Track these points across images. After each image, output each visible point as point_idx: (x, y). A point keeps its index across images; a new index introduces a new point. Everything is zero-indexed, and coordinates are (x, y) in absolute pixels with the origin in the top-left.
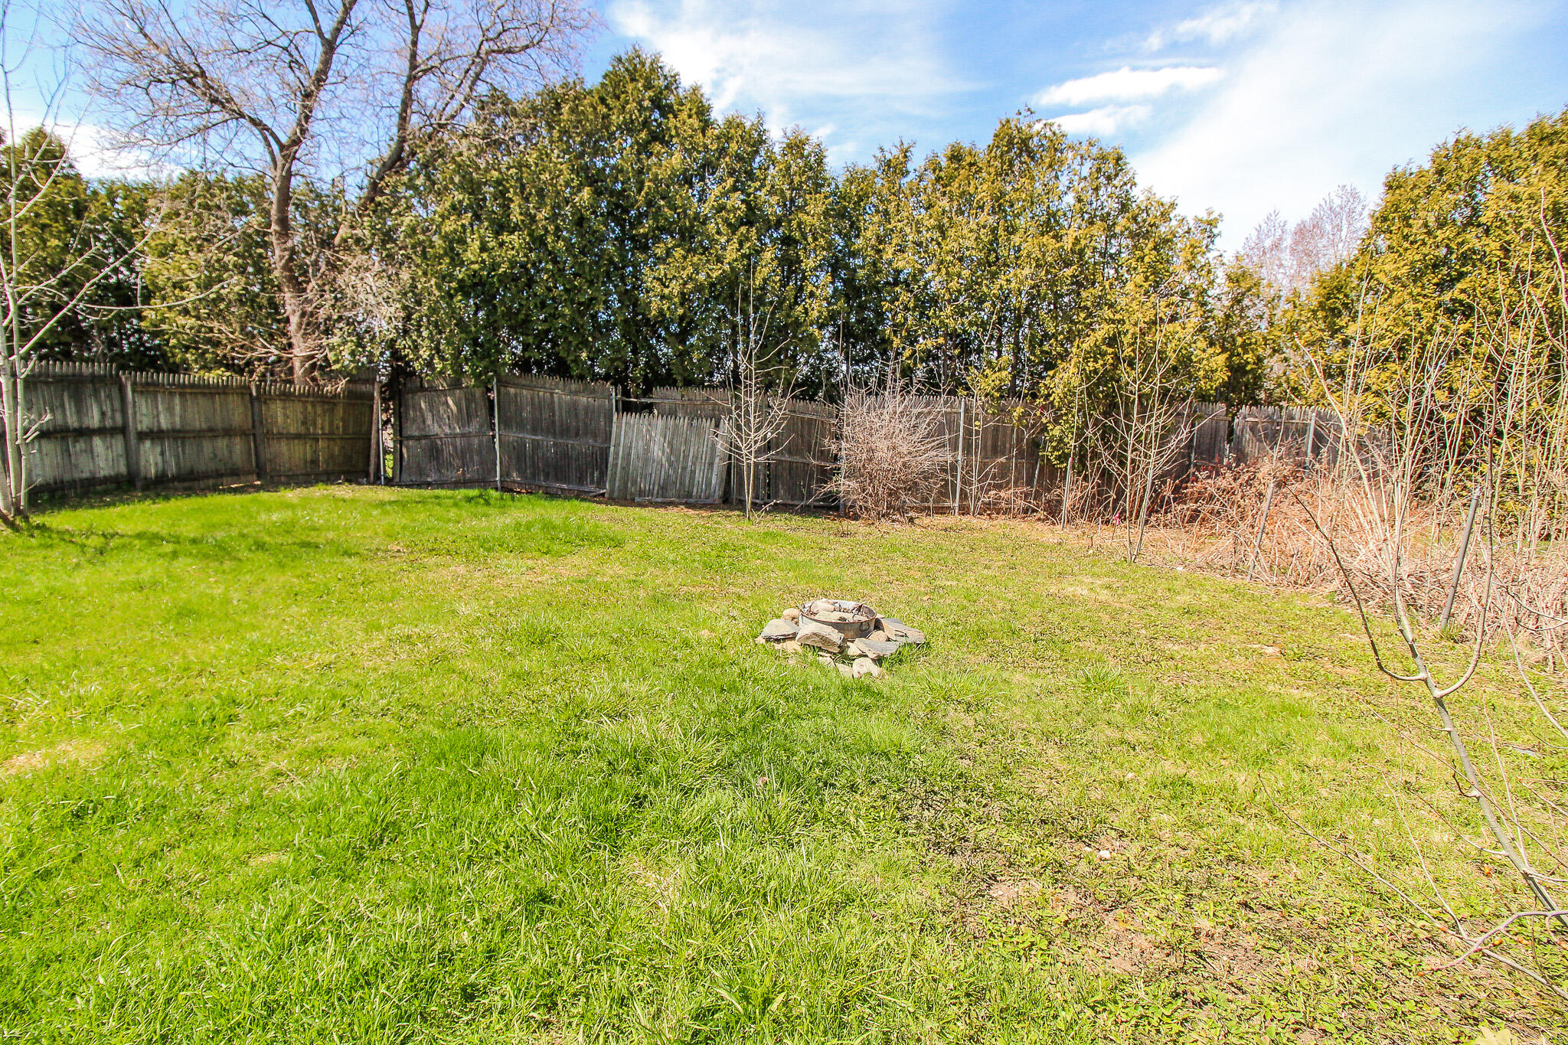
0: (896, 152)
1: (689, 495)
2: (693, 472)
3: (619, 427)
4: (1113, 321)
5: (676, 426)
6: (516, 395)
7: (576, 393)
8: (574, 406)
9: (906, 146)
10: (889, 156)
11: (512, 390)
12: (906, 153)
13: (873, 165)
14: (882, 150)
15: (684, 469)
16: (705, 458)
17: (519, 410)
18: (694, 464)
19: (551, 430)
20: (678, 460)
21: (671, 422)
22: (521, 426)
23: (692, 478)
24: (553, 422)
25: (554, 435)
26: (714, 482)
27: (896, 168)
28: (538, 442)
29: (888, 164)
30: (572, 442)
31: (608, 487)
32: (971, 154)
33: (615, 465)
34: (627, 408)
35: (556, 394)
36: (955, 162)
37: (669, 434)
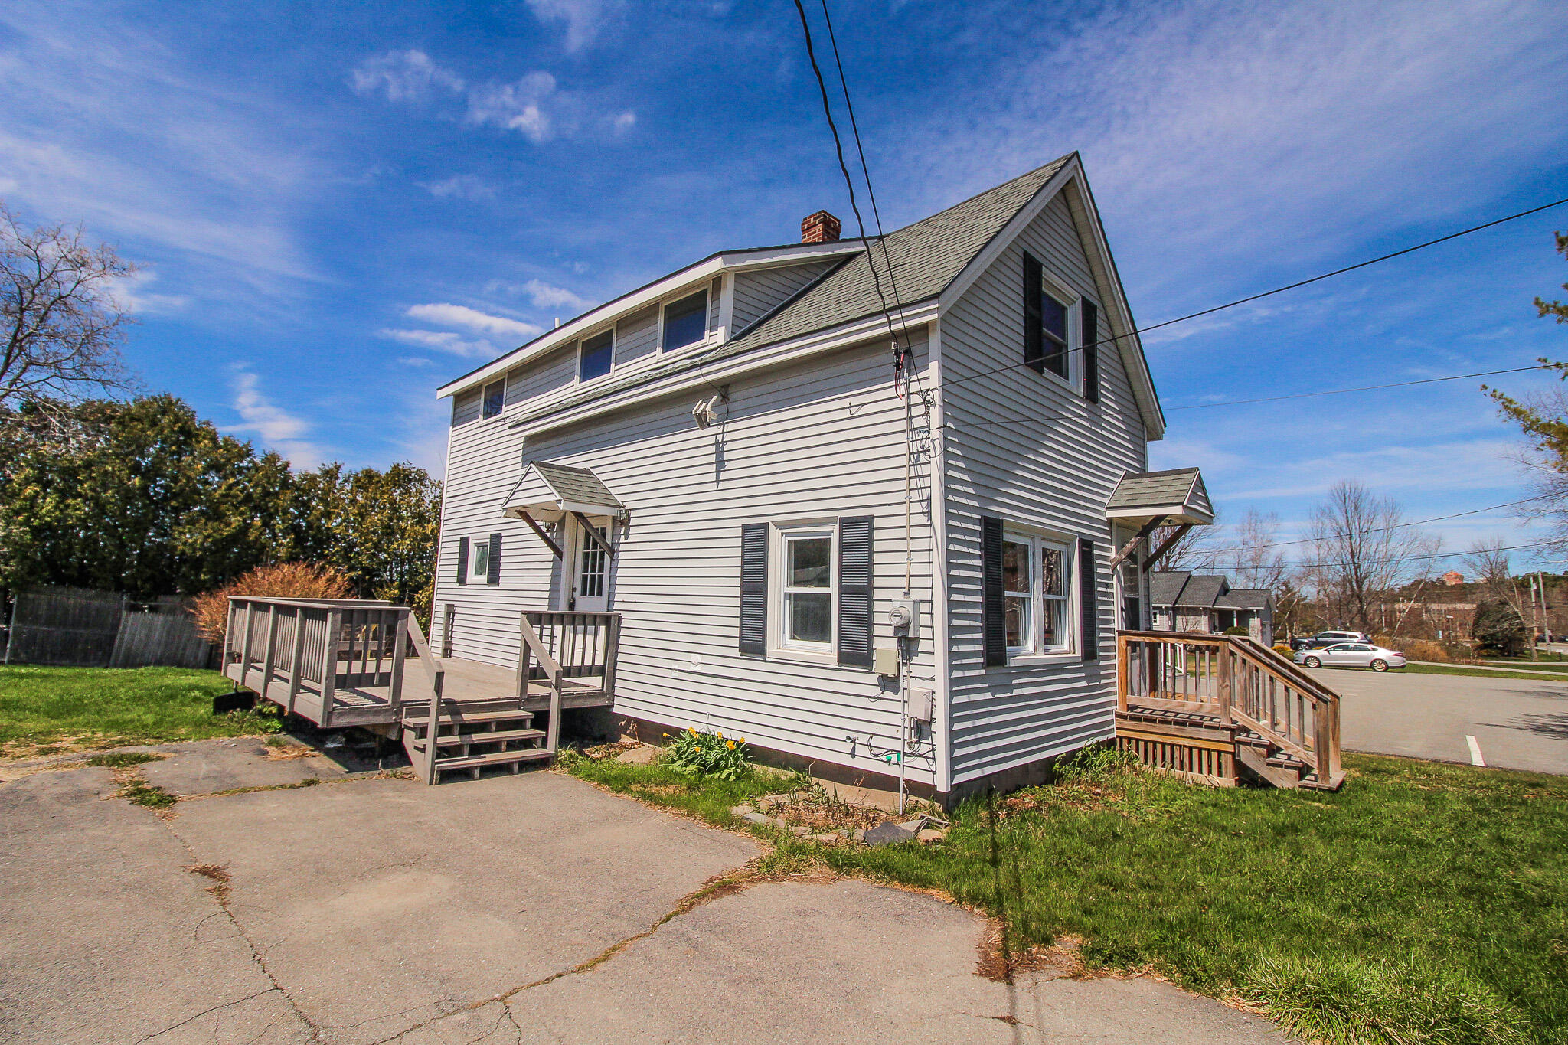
0: (331, 466)
2: (184, 649)
3: (127, 620)
5: (171, 621)
6: (34, 600)
7: (90, 598)
8: (89, 605)
9: (338, 465)
10: (328, 469)
11: (31, 596)
12: (338, 468)
13: (319, 473)
14: (324, 465)
15: (178, 648)
17: (37, 609)
18: (186, 644)
19: (63, 623)
21: (170, 618)
22: (36, 620)
24: (66, 618)
25: (65, 627)
26: (200, 655)
27: (331, 474)
28: (49, 632)
29: (327, 472)
30: (81, 631)
31: (111, 662)
32: (378, 476)
33: (120, 647)
34: (134, 608)
35: (73, 599)
36: (369, 479)
37: (166, 626)
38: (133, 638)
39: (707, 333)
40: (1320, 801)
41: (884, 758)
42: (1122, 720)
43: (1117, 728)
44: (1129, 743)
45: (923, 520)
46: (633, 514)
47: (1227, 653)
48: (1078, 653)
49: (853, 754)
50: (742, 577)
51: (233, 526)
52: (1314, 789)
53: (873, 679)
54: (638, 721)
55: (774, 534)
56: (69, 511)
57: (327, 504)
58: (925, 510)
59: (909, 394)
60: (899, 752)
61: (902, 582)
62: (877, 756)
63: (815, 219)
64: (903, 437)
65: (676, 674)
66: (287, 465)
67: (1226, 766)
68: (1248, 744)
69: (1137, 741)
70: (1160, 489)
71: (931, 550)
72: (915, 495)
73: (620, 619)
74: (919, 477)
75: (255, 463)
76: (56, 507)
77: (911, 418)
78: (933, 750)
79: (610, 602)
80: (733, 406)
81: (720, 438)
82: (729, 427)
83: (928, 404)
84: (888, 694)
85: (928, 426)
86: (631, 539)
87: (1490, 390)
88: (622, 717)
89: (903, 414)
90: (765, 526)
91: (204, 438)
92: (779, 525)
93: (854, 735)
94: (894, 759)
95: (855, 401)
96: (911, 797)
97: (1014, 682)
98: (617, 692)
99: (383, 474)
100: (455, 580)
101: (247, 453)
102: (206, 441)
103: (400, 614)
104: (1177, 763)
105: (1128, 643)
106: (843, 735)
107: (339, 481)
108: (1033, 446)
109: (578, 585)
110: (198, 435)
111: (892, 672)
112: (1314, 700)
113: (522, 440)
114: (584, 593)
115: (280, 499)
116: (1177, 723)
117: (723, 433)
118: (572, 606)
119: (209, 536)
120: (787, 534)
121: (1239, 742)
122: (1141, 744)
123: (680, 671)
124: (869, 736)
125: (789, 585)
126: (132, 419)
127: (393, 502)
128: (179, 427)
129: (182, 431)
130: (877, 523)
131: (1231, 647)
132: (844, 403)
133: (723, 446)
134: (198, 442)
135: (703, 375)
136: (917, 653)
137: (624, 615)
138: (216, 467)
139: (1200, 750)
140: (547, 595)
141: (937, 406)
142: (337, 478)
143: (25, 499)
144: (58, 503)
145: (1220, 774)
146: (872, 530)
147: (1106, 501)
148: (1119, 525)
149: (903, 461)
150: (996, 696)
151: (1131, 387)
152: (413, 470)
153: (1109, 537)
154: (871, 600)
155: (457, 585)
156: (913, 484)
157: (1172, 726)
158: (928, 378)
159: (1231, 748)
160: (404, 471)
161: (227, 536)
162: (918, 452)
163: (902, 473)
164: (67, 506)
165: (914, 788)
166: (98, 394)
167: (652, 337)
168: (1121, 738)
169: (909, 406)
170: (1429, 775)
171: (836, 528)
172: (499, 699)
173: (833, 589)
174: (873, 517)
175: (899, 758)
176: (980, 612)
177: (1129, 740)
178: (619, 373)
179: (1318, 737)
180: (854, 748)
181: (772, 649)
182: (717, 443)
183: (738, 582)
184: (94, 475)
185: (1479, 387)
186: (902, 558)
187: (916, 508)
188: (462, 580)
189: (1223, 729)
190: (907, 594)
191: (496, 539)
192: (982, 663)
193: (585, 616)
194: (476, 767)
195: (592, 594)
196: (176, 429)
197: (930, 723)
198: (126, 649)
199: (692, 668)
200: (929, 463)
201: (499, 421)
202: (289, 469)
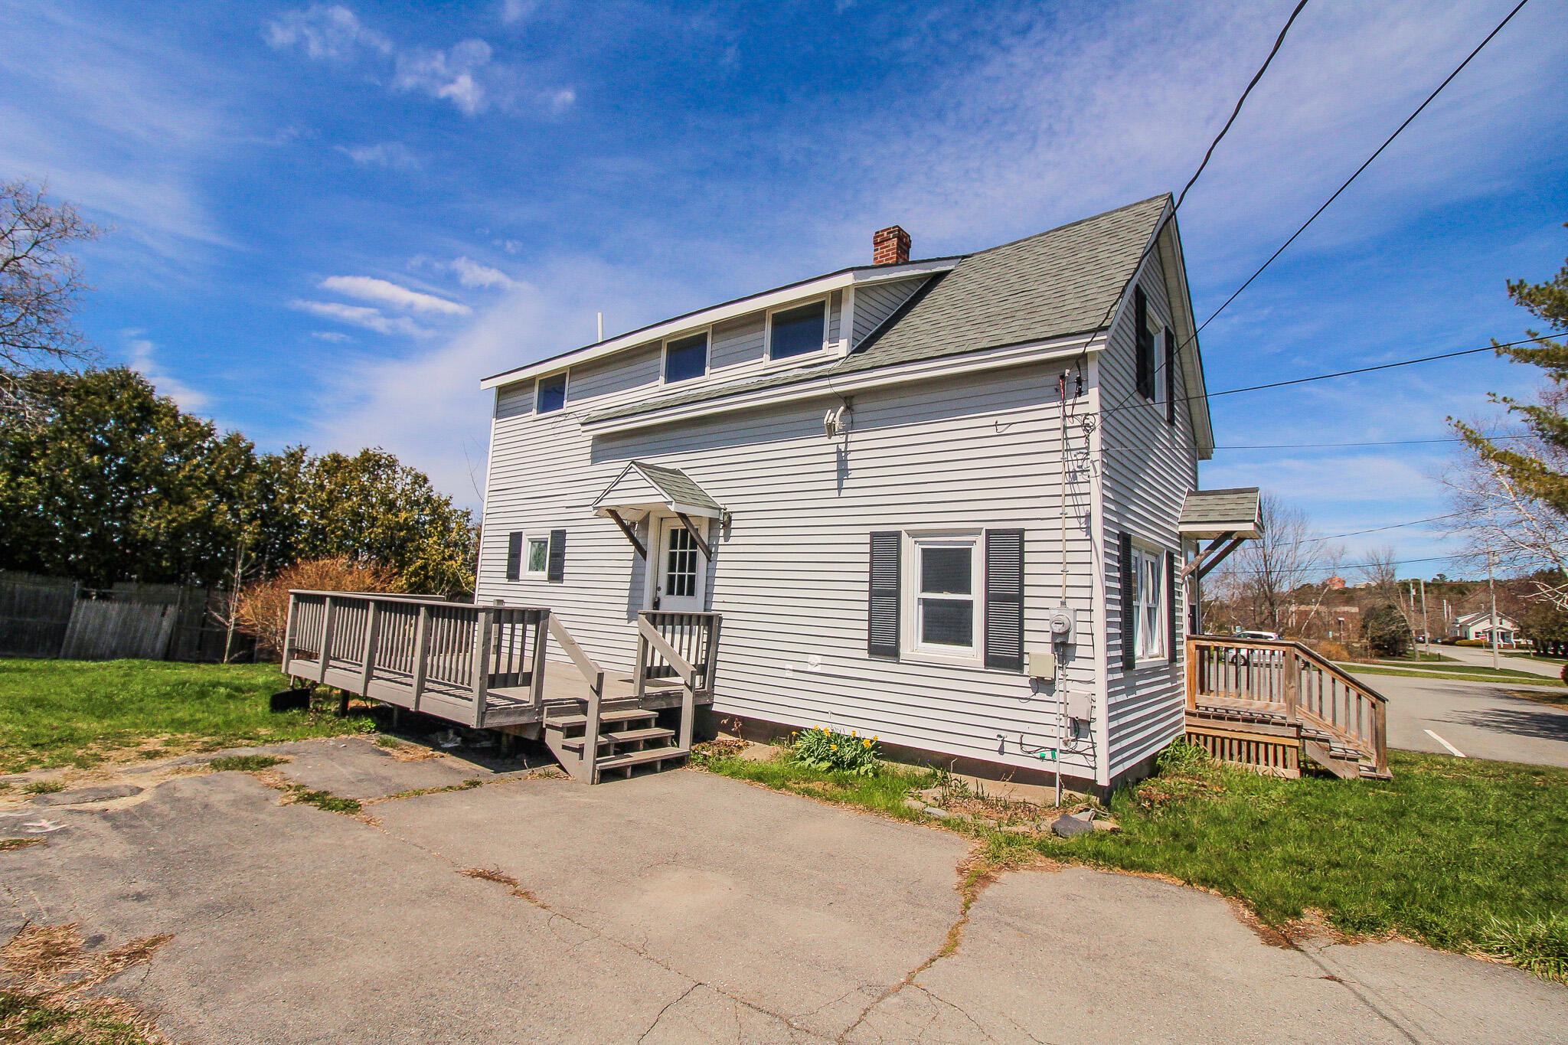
0: (296, 449)
2: (141, 640)
3: (79, 608)
4: (423, 558)
5: (131, 610)
7: (43, 584)
8: (37, 592)
9: (304, 447)
10: (292, 451)
12: (303, 451)
13: (283, 456)
14: (288, 447)
15: (134, 638)
16: (152, 629)
18: (143, 635)
19: (8, 611)
20: (129, 633)
21: (127, 606)
24: (12, 605)
25: (10, 615)
26: (158, 644)
27: (295, 458)
29: (292, 455)
30: (29, 619)
31: (62, 653)
32: (346, 461)
33: (71, 637)
34: (85, 596)
35: (20, 584)
36: (336, 464)
37: (123, 615)
38: (86, 628)
39: (826, 344)
40: (1384, 789)
41: (1038, 755)
42: (1191, 718)
43: (1187, 725)
44: (1198, 738)
45: (1082, 535)
46: (734, 516)
47: (1293, 656)
48: (1167, 657)
49: (1001, 751)
50: (871, 582)
51: (198, 509)
52: (1374, 778)
53: (1026, 682)
54: (742, 719)
55: (907, 542)
56: (22, 490)
57: (292, 487)
58: (1083, 526)
59: (1065, 416)
60: (1054, 750)
61: (1058, 592)
62: (1029, 753)
63: (888, 233)
64: (1058, 457)
65: (791, 675)
66: (252, 446)
67: (1291, 760)
68: (1313, 739)
69: (1206, 736)
70: (1228, 507)
71: (1091, 563)
72: (1071, 512)
73: (721, 619)
74: (1076, 495)
75: (217, 444)
77: (1067, 439)
78: (1093, 747)
79: (707, 602)
80: (856, 418)
81: (842, 447)
82: (851, 437)
83: (1087, 428)
84: (1041, 696)
85: (1087, 448)
86: (732, 541)
87: (1455, 421)
88: (724, 715)
89: (1058, 435)
90: (898, 534)
91: (165, 415)
92: (911, 534)
93: (1003, 734)
94: (1048, 755)
95: (1001, 420)
96: (1065, 791)
97: (1137, 684)
98: (717, 690)
99: (350, 459)
100: (505, 575)
101: (208, 433)
102: (168, 419)
103: (542, 614)
104: (1244, 756)
105: (1197, 647)
106: (993, 734)
107: (303, 465)
108: (1143, 466)
109: (663, 583)
110: (158, 413)
111: (1049, 676)
112: (1374, 700)
113: (591, 438)
114: (670, 592)
115: (245, 483)
116: (1245, 720)
117: (846, 442)
118: (656, 604)
119: (173, 520)
120: (921, 543)
121: (1304, 738)
122: (1210, 740)
123: (794, 671)
124: (1019, 735)
125: (924, 590)
126: (88, 393)
127: (363, 488)
128: (139, 403)
129: (142, 408)
130: (1027, 536)
131: (1297, 651)
132: (992, 421)
133: (846, 455)
134: (160, 420)
135: (831, 386)
136: (1074, 658)
137: (724, 615)
138: (175, 447)
139: (1266, 744)
140: (627, 593)
141: (1097, 430)
142: (303, 462)
144: (10, 481)
145: (1285, 767)
146: (1022, 542)
147: (1179, 515)
148: (1186, 538)
149: (1058, 479)
150: (1130, 697)
151: (1189, 410)
152: (385, 456)
153: (1179, 549)
154: (1021, 609)
155: (506, 581)
156: (1069, 501)
157: (1241, 723)
158: (1088, 403)
159: (1296, 743)
160: (375, 456)
161: (193, 521)
162: (1075, 472)
163: (1058, 490)
164: (19, 485)
165: (1070, 782)
166: (53, 365)
167: (758, 344)
168: (1189, 734)
169: (1065, 428)
170: (1444, 766)
171: (981, 540)
172: (622, 699)
173: (977, 595)
174: (1023, 530)
175: (1053, 755)
176: (1120, 620)
177: (1198, 736)
178: (714, 378)
179: (1376, 733)
180: (1002, 746)
181: (905, 652)
182: (839, 452)
183: (866, 586)
184: (49, 452)
185: (1446, 418)
186: (1058, 569)
187: (1075, 523)
188: (513, 574)
189: (1289, 725)
190: (1063, 603)
191: (559, 536)
192: (1122, 668)
193: (672, 616)
194: (628, 766)
195: (680, 593)
196: (135, 405)
197: (1089, 723)
198: (78, 639)
199: (810, 669)
200: (1089, 482)
201: (559, 416)
202: (252, 451)
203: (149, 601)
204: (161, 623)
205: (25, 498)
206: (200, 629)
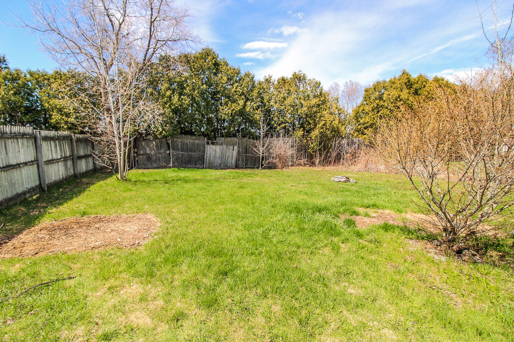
0: (268, 77)
1: (227, 166)
2: (228, 160)
3: (207, 149)
5: (223, 148)
6: (176, 141)
7: (195, 140)
8: (194, 143)
9: (270, 76)
12: (270, 78)
13: (264, 81)
14: (265, 77)
15: (225, 159)
16: (231, 156)
17: (178, 145)
18: (228, 158)
19: (187, 150)
20: (223, 157)
21: (221, 147)
22: (178, 150)
23: (227, 162)
24: (188, 148)
25: (188, 152)
26: (233, 162)
27: (268, 81)
28: (183, 154)
31: (205, 165)
32: (287, 79)
33: (207, 159)
34: (208, 143)
35: (189, 140)
36: (283, 81)
37: (221, 150)
38: (210, 156)
51: (241, 105)
56: (183, 102)
66: (254, 77)
75: (241, 77)
76: (179, 100)
91: (224, 66)
99: (289, 78)
101: (238, 73)
107: (271, 84)
110: (221, 65)
119: (233, 110)
128: (214, 62)
129: (216, 63)
142: (271, 82)
143: (167, 97)
152: (302, 75)
160: (298, 75)
161: (240, 109)
164: (182, 99)
198: (209, 160)
202: (254, 79)
203: (228, 144)
204: (233, 152)
205: (185, 104)
206: (245, 155)
